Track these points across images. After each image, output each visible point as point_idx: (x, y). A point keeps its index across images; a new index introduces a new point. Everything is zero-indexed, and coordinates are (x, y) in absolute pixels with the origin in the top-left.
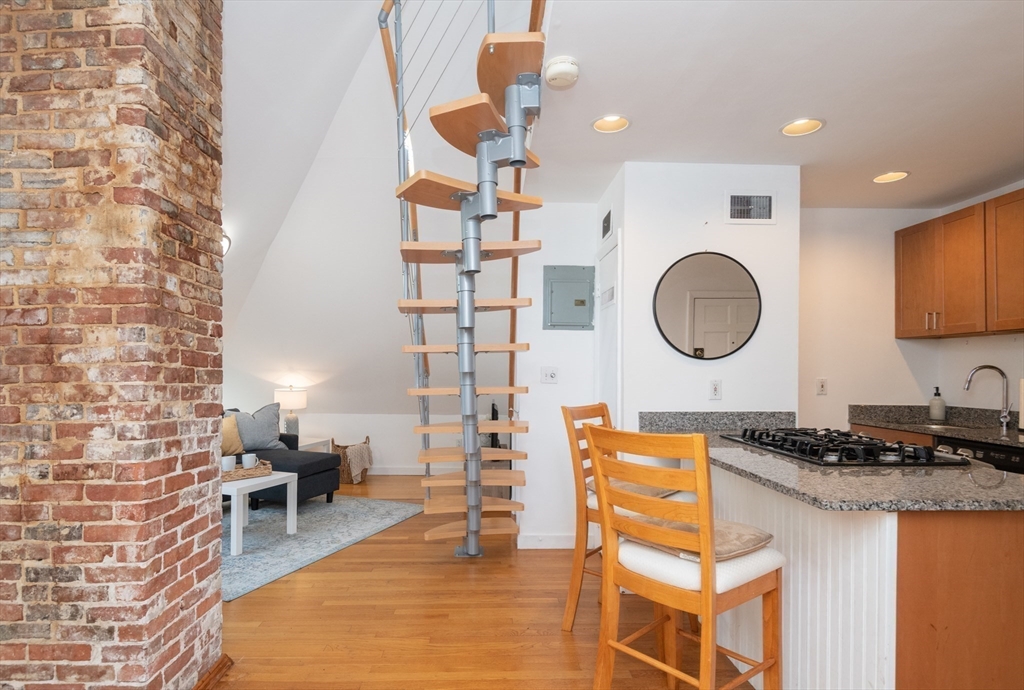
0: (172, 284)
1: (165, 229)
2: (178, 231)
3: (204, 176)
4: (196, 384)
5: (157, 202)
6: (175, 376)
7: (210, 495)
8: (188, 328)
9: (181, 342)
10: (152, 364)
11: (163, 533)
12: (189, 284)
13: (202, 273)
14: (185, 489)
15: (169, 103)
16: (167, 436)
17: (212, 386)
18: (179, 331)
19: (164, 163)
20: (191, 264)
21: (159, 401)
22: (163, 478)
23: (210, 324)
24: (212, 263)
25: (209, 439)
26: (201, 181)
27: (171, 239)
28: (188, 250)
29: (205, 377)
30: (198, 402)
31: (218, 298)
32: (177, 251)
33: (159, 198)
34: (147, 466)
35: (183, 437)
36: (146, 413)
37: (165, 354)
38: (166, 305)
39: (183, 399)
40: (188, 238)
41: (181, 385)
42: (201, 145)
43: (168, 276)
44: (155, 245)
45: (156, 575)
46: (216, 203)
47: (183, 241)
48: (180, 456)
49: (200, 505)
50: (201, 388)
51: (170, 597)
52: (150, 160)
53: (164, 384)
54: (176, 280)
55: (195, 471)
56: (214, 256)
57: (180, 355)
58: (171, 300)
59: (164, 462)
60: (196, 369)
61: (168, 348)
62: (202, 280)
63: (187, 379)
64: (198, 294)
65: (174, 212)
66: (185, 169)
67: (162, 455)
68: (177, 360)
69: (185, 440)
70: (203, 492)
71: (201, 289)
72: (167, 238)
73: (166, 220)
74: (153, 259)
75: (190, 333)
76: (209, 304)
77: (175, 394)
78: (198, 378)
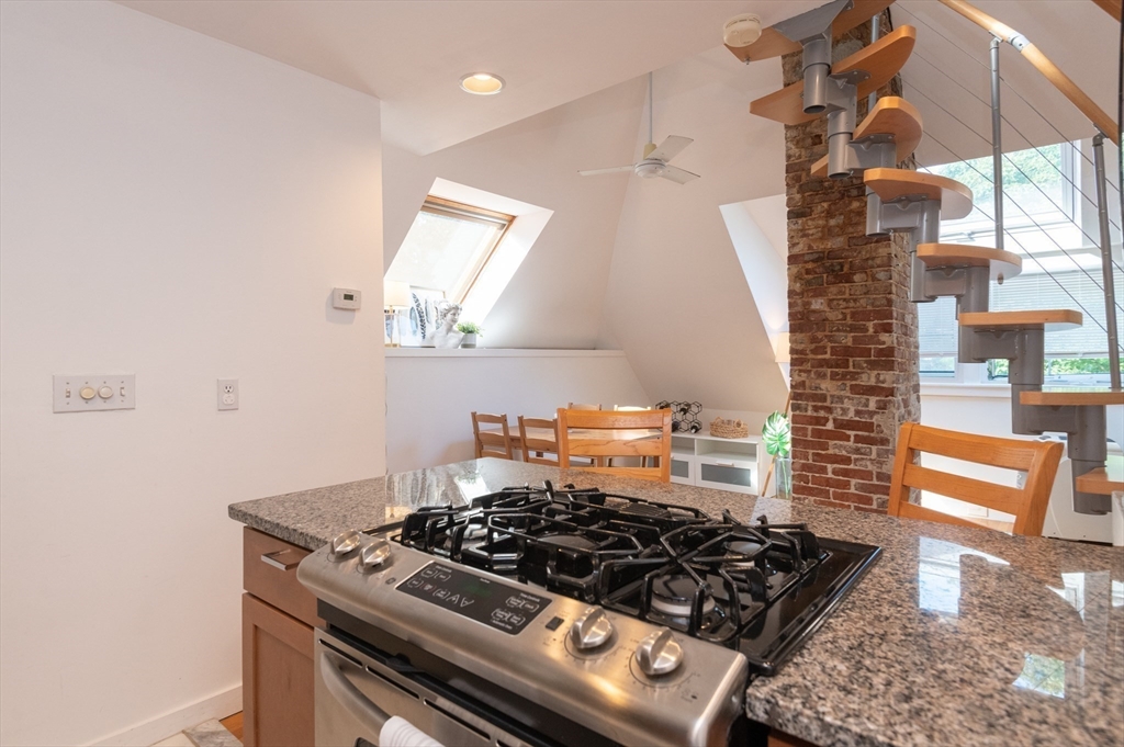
0: (818, 304)
1: (808, 272)
2: (825, 267)
4: (851, 369)
5: (802, 258)
6: (823, 364)
7: (873, 456)
8: (838, 330)
9: (830, 341)
10: (795, 357)
11: (811, 461)
12: (840, 299)
14: (836, 442)
15: (811, 190)
16: (815, 402)
17: (876, 372)
18: (830, 334)
19: (807, 231)
20: (841, 285)
21: (804, 379)
22: (810, 427)
23: (870, 326)
24: (874, 279)
25: (872, 414)
26: (857, 219)
27: (816, 276)
28: (836, 276)
29: (865, 365)
30: (854, 383)
31: (884, 302)
32: (825, 281)
33: (803, 255)
35: (833, 405)
36: (792, 386)
37: (808, 350)
38: (813, 319)
39: (832, 379)
40: (838, 268)
41: (829, 370)
43: (814, 301)
44: (798, 285)
47: (830, 271)
48: (831, 418)
49: (856, 460)
50: (858, 373)
54: (823, 301)
55: (852, 433)
56: (874, 270)
57: (829, 351)
58: (817, 315)
59: (811, 417)
60: (851, 360)
61: (813, 346)
62: (858, 293)
63: (837, 366)
64: (852, 304)
65: (819, 257)
66: (832, 222)
67: (809, 413)
68: (826, 353)
69: (836, 408)
70: (863, 451)
71: (855, 300)
72: (811, 277)
73: (810, 266)
74: (797, 294)
75: (842, 334)
76: (869, 308)
77: (822, 376)
78: (854, 365)
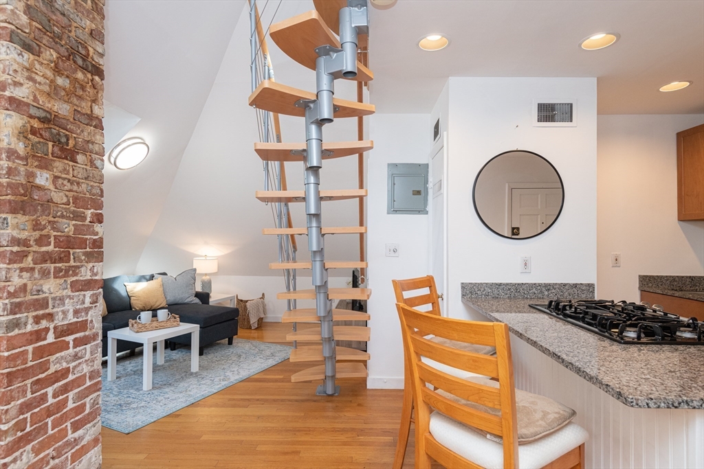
0: (43, 178)
1: (34, 132)
2: (52, 133)
3: (83, 88)
4: (72, 263)
5: (25, 108)
6: (45, 258)
7: (88, 356)
8: (62, 216)
9: (53, 229)
10: (15, 249)
11: (29, 395)
12: (64, 179)
13: (81, 170)
14: (58, 355)
15: (40, 23)
16: (36, 310)
17: (91, 265)
18: (53, 219)
19: (33, 75)
20: (67, 162)
21: (25, 281)
22: (30, 348)
23: (89, 213)
24: (92, 162)
25: (87, 310)
26: (80, 92)
27: (42, 140)
28: (62, 150)
29: (83, 258)
30: (74, 278)
31: (98, 191)
32: (50, 151)
33: (28, 105)
34: (9, 339)
35: (55, 310)
36: (9, 292)
37: (32, 239)
38: (36, 197)
39: (55, 277)
40: (63, 140)
41: (53, 265)
42: (80, 62)
43: (38, 172)
44: (21, 145)
45: (19, 434)
46: (97, 110)
47: (57, 142)
48: (52, 326)
49: (75, 368)
50: (78, 267)
51: (37, 451)
52: (15, 71)
53: (31, 265)
54: (48, 176)
55: (70, 339)
56: (93, 156)
57: (52, 239)
58: (42, 193)
59: (31, 333)
60: (71, 251)
61: (37, 234)
62: (80, 176)
63: (61, 260)
64: (75, 188)
65: (46, 117)
66: (60, 81)
67: (29, 328)
68: (49, 244)
69: (57, 312)
70: (79, 355)
71: (78, 183)
72: (37, 139)
73: (36, 124)
74: (19, 157)
75: (64, 220)
76: (88, 196)
77: (45, 274)
78: (74, 258)
